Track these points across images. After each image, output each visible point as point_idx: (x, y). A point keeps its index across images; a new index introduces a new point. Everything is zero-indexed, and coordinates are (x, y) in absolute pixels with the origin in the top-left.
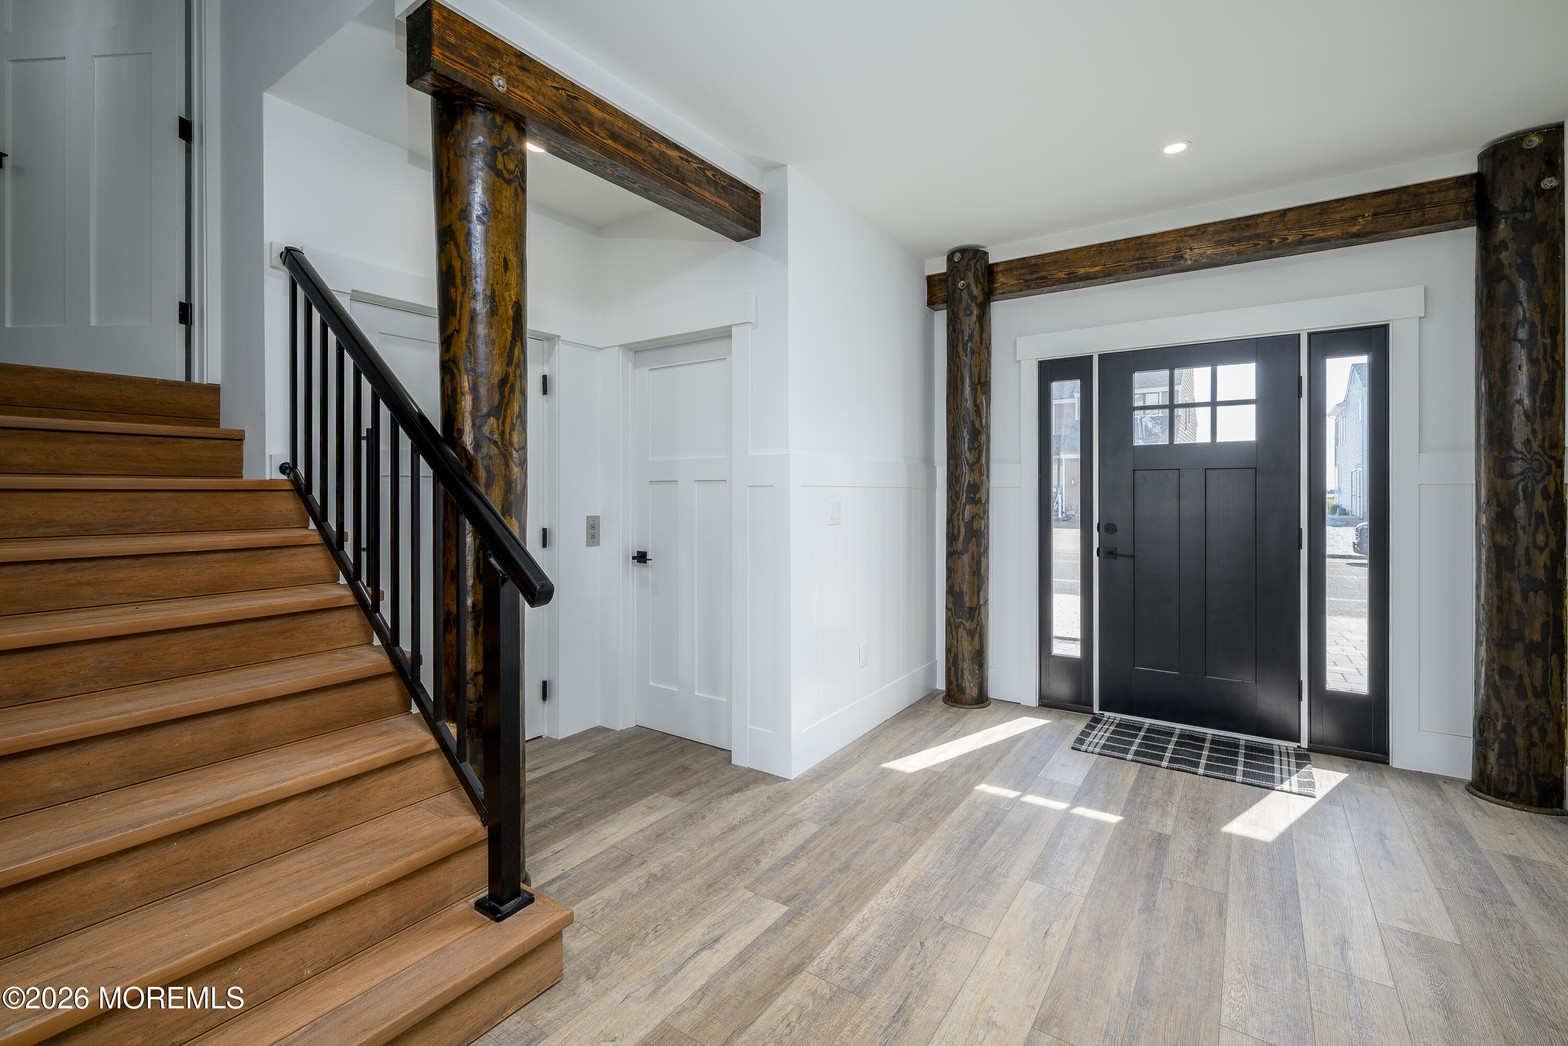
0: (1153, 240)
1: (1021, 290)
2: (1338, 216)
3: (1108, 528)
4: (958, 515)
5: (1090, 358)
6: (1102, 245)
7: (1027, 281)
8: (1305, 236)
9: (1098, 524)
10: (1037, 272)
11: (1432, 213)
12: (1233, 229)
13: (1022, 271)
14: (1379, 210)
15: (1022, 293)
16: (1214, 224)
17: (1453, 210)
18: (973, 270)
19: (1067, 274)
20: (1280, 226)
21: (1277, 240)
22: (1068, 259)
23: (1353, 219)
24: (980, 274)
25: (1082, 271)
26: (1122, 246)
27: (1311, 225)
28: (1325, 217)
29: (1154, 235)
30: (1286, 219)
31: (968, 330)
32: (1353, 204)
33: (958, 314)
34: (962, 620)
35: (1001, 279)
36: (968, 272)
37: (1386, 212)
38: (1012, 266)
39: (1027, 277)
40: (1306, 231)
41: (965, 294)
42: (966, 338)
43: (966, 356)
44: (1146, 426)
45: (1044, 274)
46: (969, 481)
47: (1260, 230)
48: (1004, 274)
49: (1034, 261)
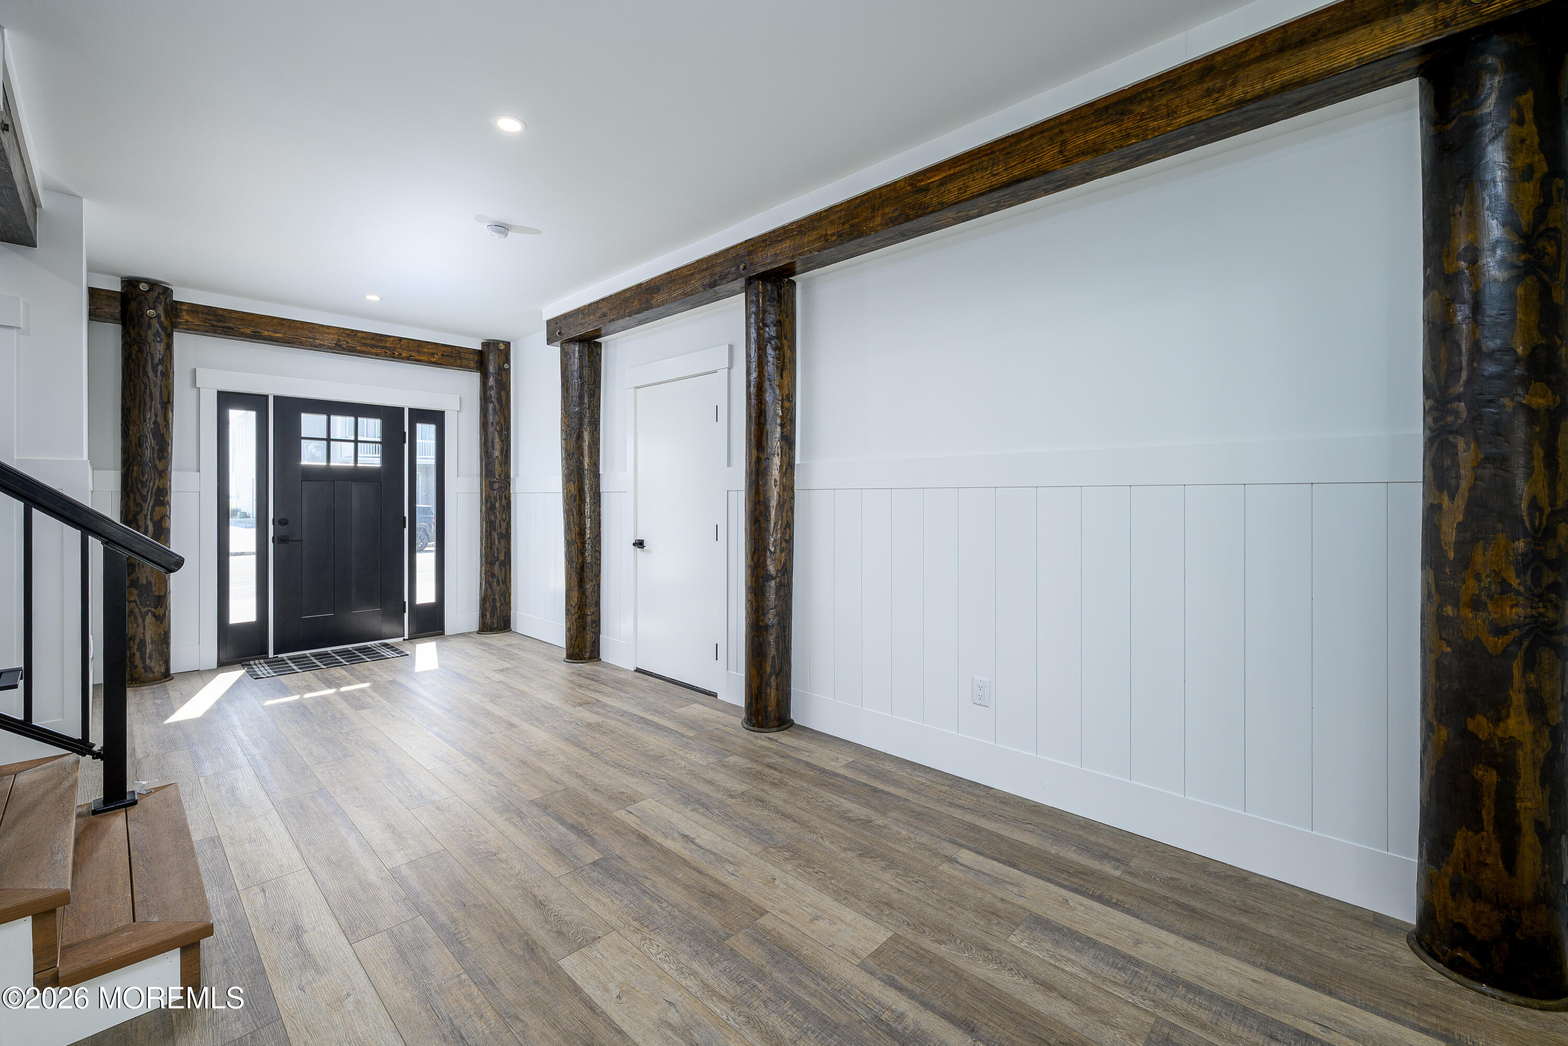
0: (321, 328)
1: (207, 332)
2: (426, 350)
3: (280, 522)
4: (146, 516)
5: (267, 397)
6: (283, 319)
7: (213, 326)
8: (411, 356)
9: (273, 519)
10: (225, 322)
11: (465, 363)
12: (373, 339)
13: (208, 317)
14: (445, 354)
15: (207, 334)
16: (362, 332)
17: (472, 364)
18: (163, 303)
19: (253, 332)
20: (398, 346)
21: (397, 353)
22: (253, 320)
23: (433, 354)
24: (169, 308)
25: (266, 333)
26: (298, 325)
27: (414, 351)
28: (420, 349)
29: (323, 326)
30: (402, 343)
31: (158, 355)
32: (433, 346)
33: (146, 337)
34: (149, 608)
35: (186, 317)
36: (158, 304)
37: (447, 356)
38: (195, 309)
39: (215, 323)
40: (412, 354)
41: (155, 324)
42: (156, 361)
43: (156, 376)
44: (311, 452)
45: (231, 325)
46: (158, 486)
47: (388, 345)
48: (188, 313)
49: (221, 313)
